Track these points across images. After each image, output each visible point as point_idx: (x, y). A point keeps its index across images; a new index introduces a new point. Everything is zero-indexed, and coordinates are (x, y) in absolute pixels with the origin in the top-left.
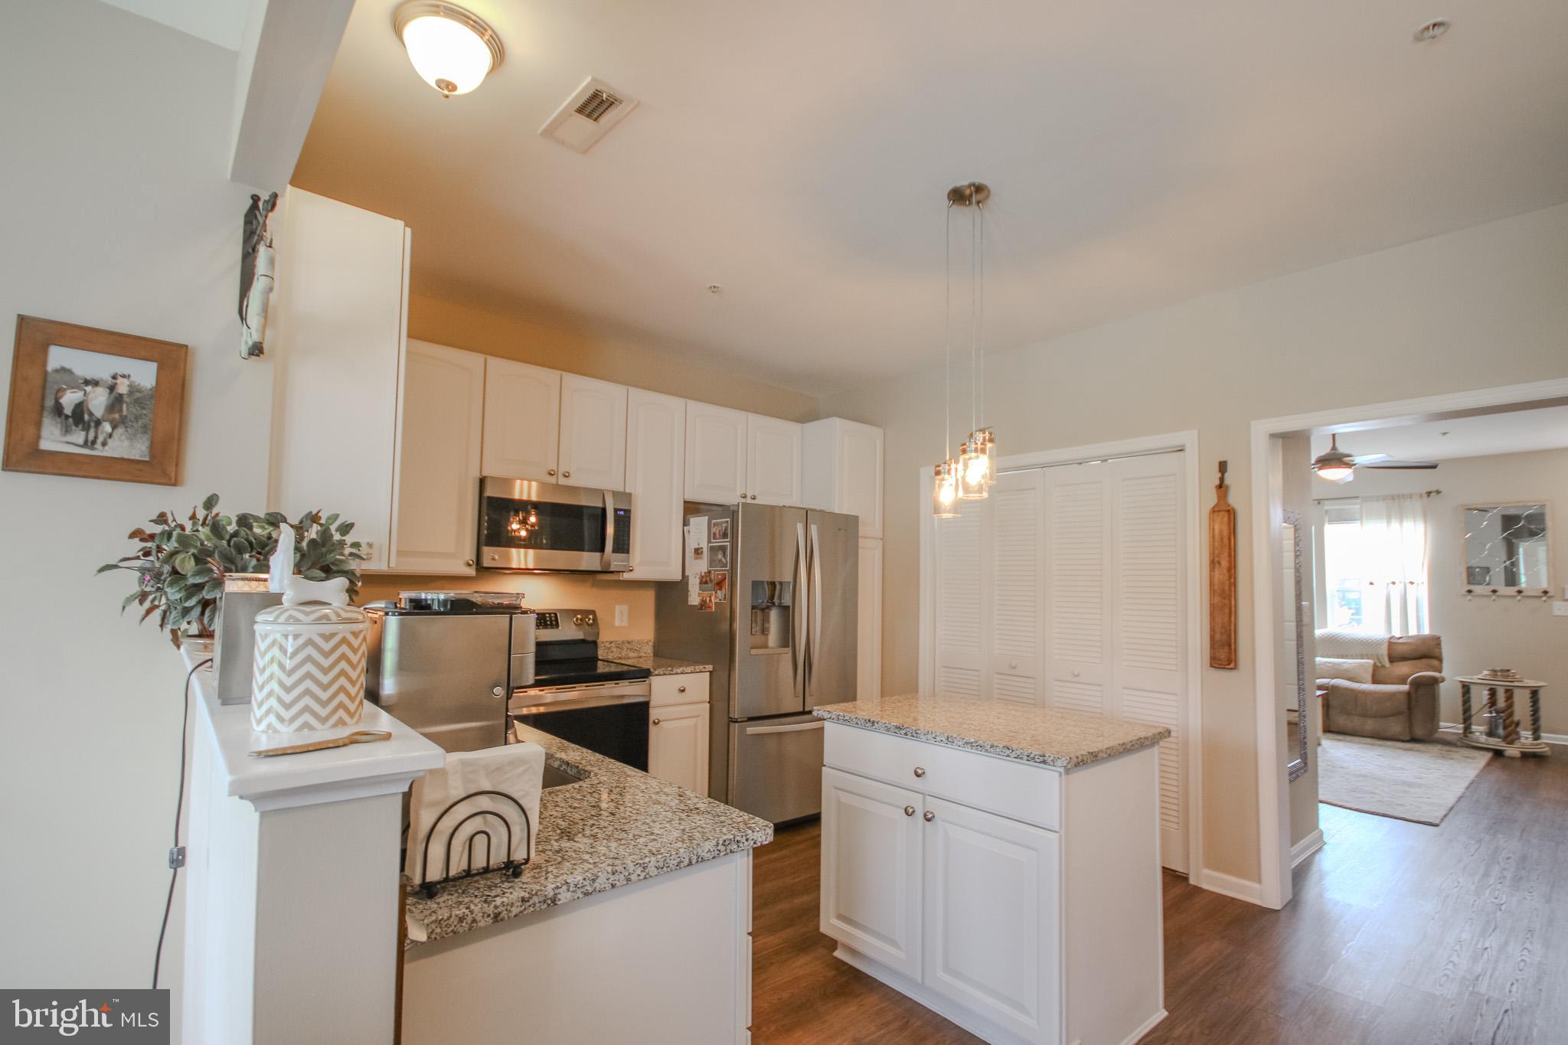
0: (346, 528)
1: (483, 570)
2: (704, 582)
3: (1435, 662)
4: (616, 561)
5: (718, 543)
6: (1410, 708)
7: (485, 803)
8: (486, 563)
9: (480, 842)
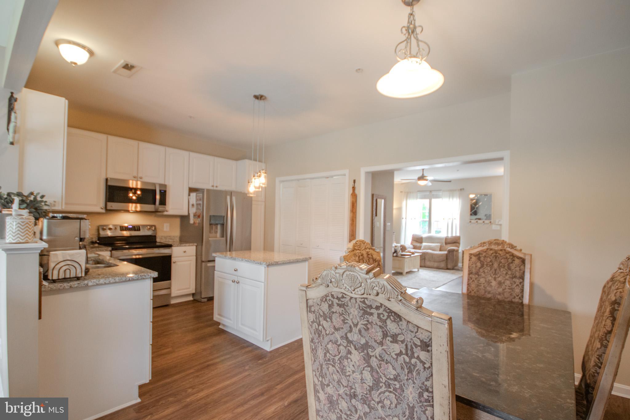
0: (43, 197)
1: (108, 211)
2: (195, 216)
3: (458, 244)
4: (161, 208)
5: (199, 202)
6: (447, 259)
7: (69, 262)
8: (108, 208)
9: (68, 271)
